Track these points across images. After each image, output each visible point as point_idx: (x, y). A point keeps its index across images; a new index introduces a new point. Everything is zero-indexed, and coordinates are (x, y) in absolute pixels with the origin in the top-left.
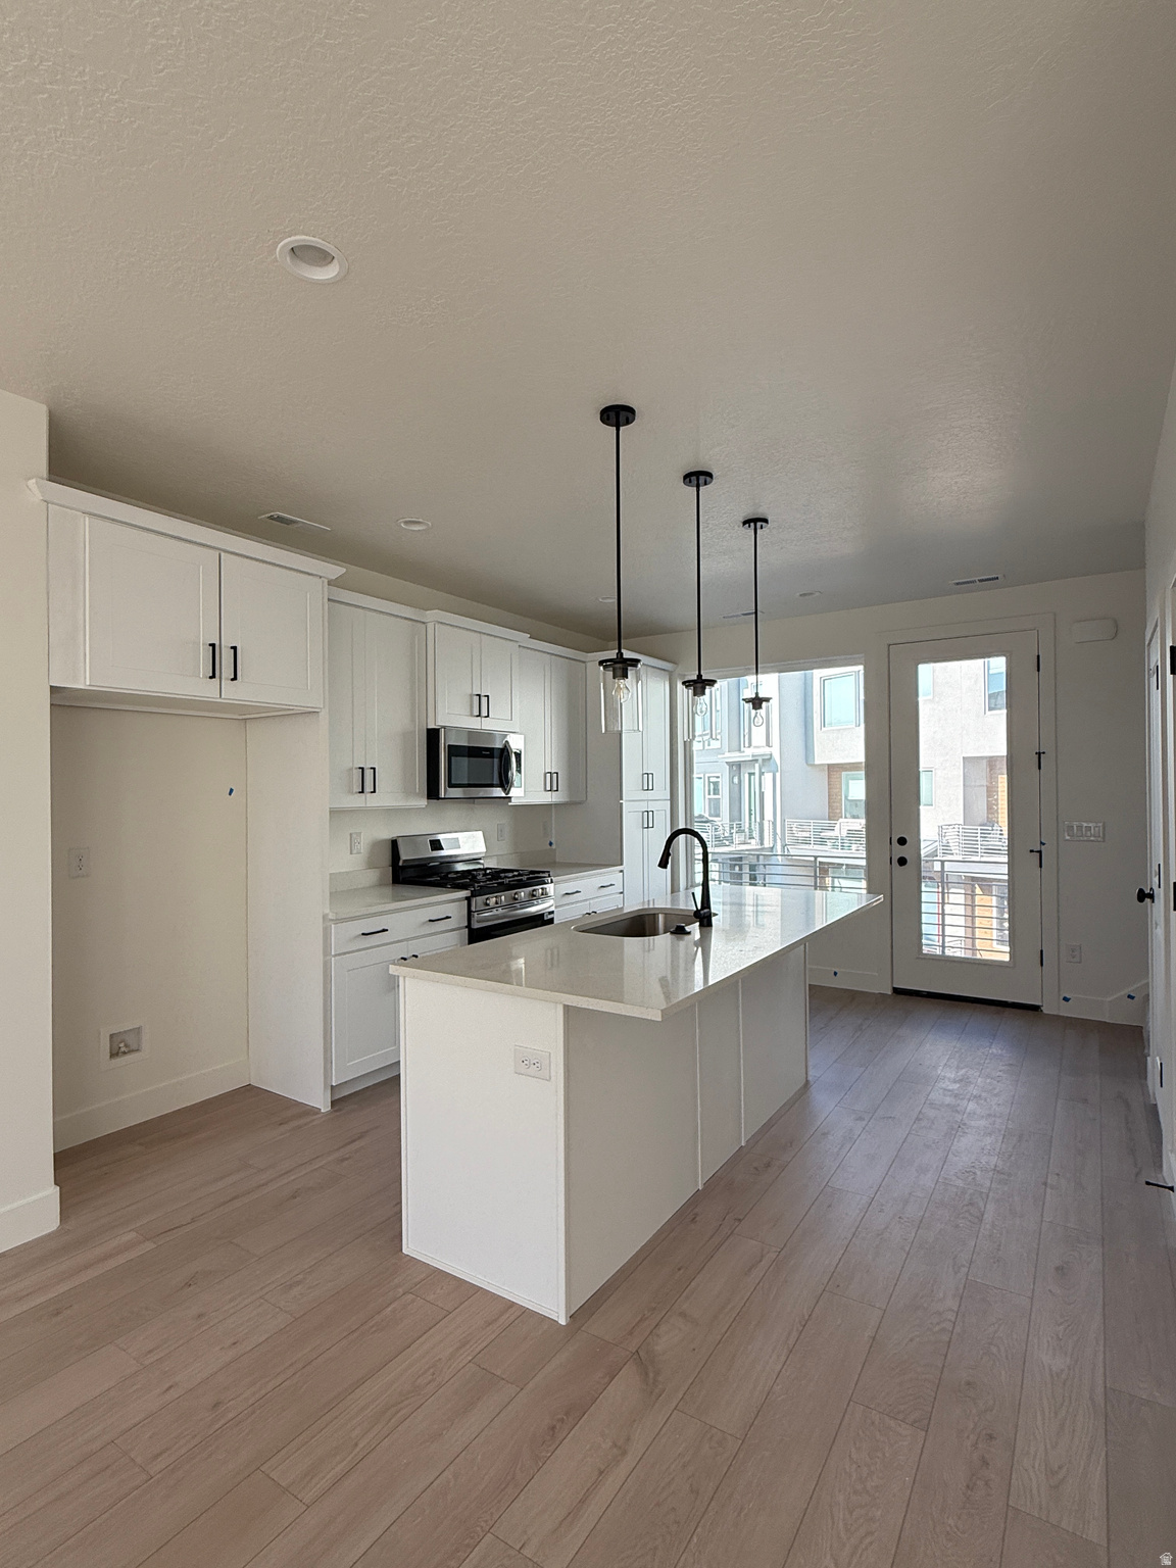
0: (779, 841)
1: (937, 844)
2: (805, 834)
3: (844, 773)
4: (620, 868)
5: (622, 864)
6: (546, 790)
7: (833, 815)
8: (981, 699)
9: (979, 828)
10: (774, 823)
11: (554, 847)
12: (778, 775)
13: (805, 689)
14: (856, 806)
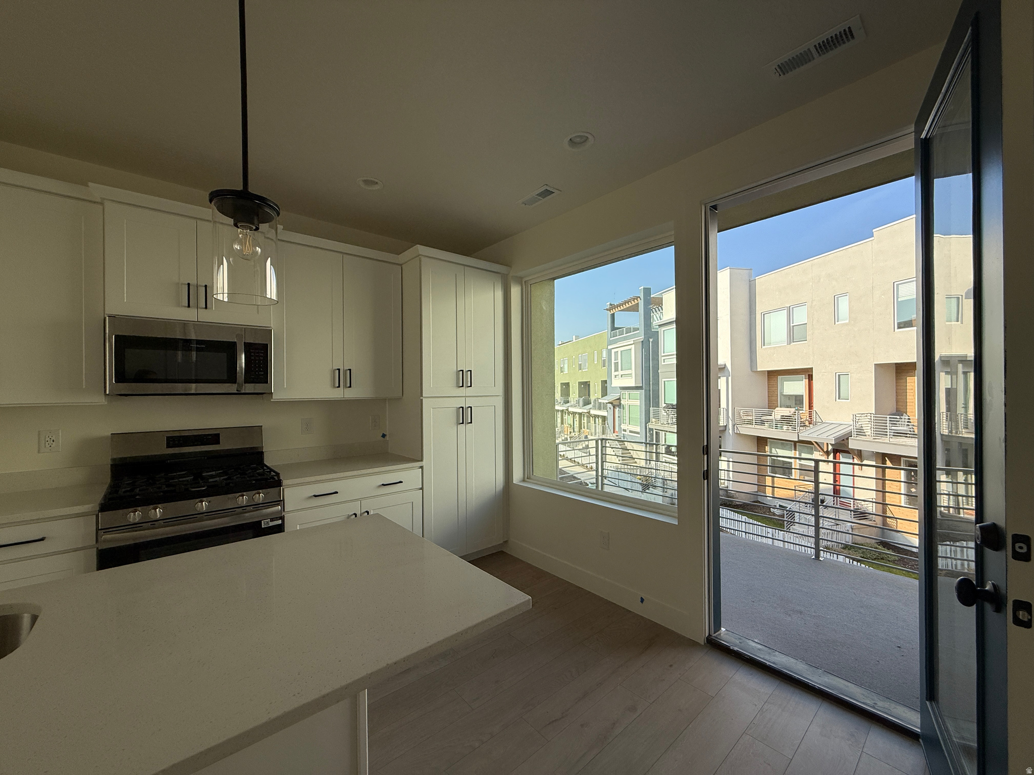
0: (730, 422)
1: (852, 427)
2: (750, 418)
3: (780, 377)
4: (419, 464)
5: (422, 461)
6: (334, 387)
7: (772, 405)
8: (890, 321)
9: (888, 417)
10: (727, 410)
11: (387, 438)
12: (730, 378)
13: (750, 321)
14: (789, 399)
